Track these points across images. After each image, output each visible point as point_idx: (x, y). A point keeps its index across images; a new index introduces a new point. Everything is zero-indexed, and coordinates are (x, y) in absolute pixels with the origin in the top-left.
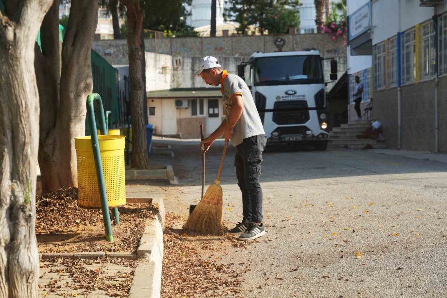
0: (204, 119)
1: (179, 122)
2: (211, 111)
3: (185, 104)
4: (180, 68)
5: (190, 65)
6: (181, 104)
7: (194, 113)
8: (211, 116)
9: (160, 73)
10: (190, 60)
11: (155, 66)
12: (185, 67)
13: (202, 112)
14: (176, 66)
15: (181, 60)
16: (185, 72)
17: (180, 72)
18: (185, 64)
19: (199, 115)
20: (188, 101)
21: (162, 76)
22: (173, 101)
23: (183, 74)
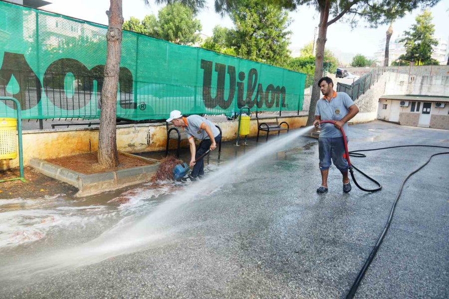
0: (419, 114)
1: (401, 115)
2: (425, 110)
3: (407, 104)
4: (413, 82)
5: (420, 81)
6: (404, 104)
7: (413, 110)
8: (424, 113)
9: (398, 85)
10: (421, 78)
11: (395, 81)
12: (417, 82)
13: (418, 110)
14: (410, 81)
15: (415, 78)
16: (416, 85)
17: (413, 84)
18: (417, 80)
19: (415, 112)
20: (409, 102)
21: (400, 87)
22: (399, 102)
23: (414, 86)
